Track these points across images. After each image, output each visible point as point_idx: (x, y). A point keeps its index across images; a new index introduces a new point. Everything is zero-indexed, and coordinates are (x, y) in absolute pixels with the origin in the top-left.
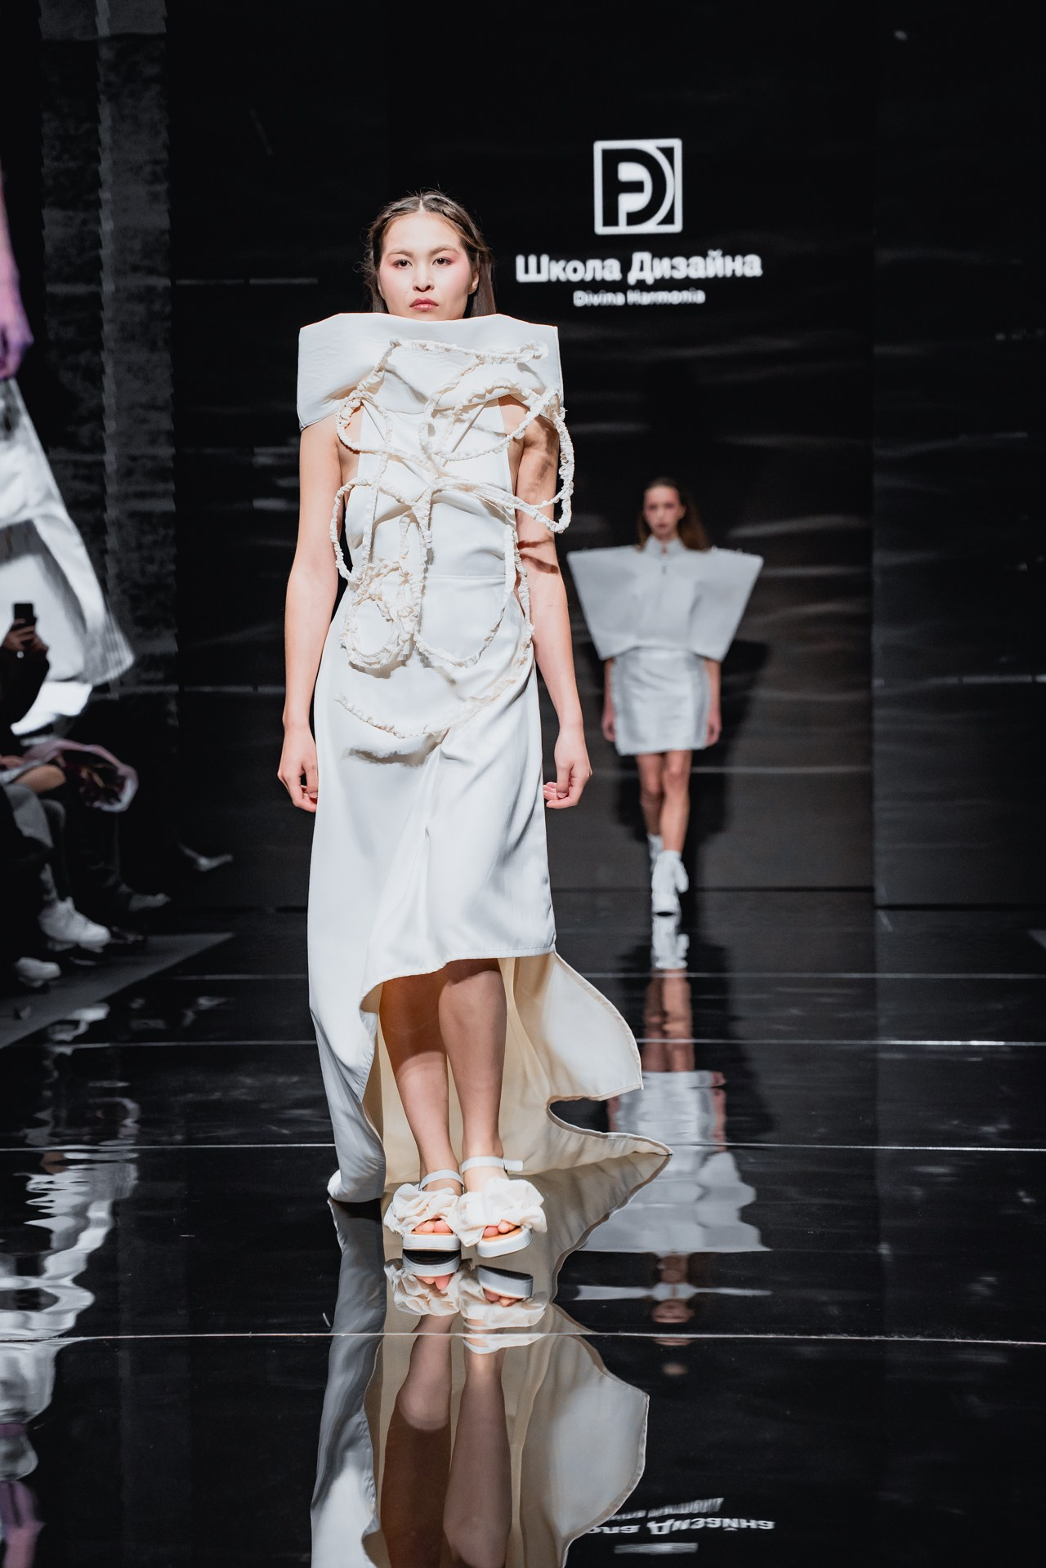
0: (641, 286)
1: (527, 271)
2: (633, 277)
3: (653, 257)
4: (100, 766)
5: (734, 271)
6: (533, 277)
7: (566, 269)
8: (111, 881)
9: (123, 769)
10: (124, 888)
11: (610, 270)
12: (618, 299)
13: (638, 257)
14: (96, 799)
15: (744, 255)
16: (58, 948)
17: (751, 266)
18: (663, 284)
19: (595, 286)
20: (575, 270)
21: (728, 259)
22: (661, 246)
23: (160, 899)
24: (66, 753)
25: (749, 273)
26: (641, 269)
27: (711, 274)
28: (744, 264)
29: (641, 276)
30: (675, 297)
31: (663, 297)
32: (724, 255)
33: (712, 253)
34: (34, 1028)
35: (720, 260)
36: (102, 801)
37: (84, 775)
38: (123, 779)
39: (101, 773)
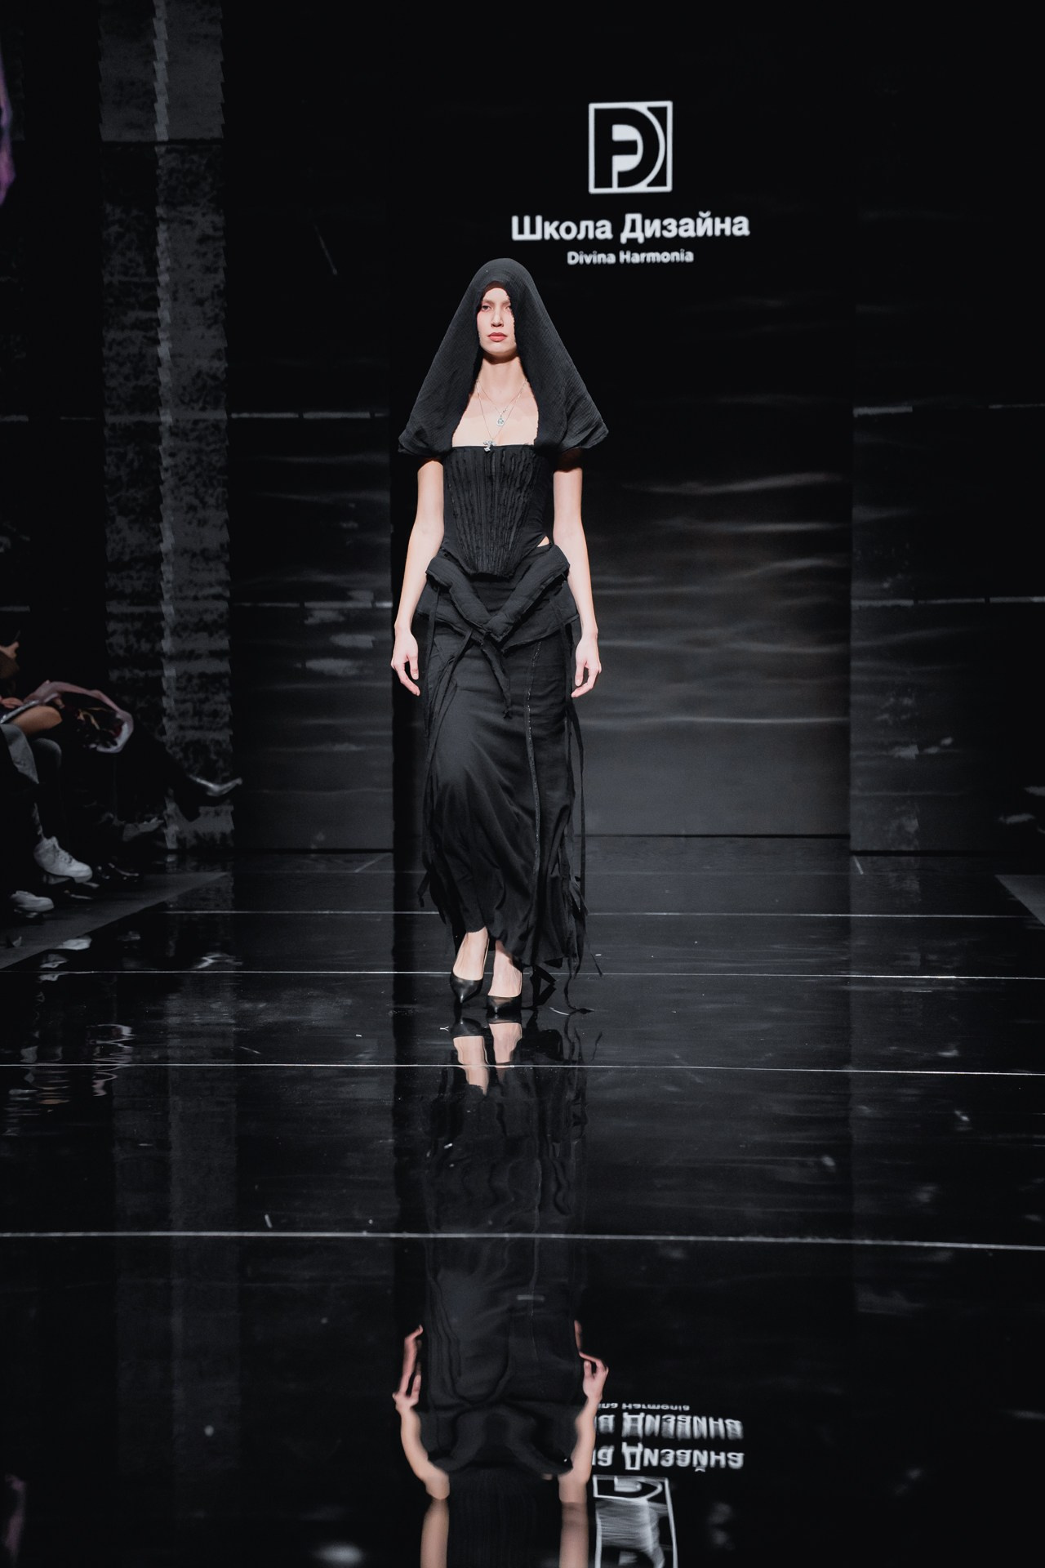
0: (633, 246)
1: (521, 231)
2: (625, 237)
3: (644, 218)
4: (97, 709)
5: (722, 231)
6: (527, 236)
7: (560, 229)
9: (121, 714)
11: (604, 230)
12: (611, 259)
13: (629, 217)
14: (92, 741)
15: (732, 216)
16: (53, 881)
17: (741, 227)
18: (654, 244)
19: (587, 246)
20: (568, 230)
21: (718, 219)
22: (651, 207)
24: (65, 695)
25: (737, 233)
26: (633, 229)
27: (700, 233)
28: (732, 224)
29: (633, 235)
30: (665, 257)
31: (653, 257)
32: (713, 216)
33: (702, 214)
34: (25, 956)
35: (709, 221)
36: (97, 744)
37: (81, 717)
38: (121, 723)
39: (97, 715)
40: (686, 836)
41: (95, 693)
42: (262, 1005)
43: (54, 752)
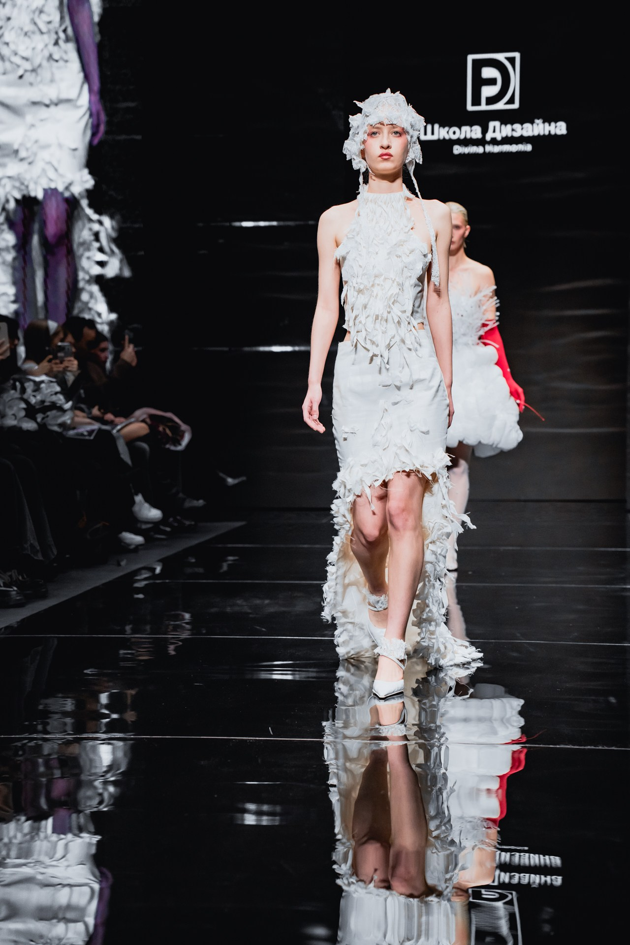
0: (494, 141)
1: (425, 134)
2: (489, 137)
3: (501, 124)
4: (170, 424)
5: (550, 131)
6: (429, 137)
7: (449, 132)
8: (174, 491)
9: (184, 427)
10: (181, 495)
11: (475, 132)
12: (480, 150)
13: (492, 124)
14: (167, 443)
15: (556, 122)
16: (144, 527)
17: (560, 128)
18: (507, 140)
19: (466, 142)
20: (454, 133)
21: (547, 124)
22: (506, 117)
23: (201, 502)
24: (151, 416)
25: (559, 133)
26: (494, 131)
27: (536, 133)
28: (556, 127)
29: (494, 135)
30: (514, 148)
31: (506, 148)
32: (544, 122)
33: (537, 121)
34: (129, 571)
35: (541, 125)
36: (171, 445)
37: (161, 429)
38: (183, 432)
39: (170, 428)
40: (525, 501)
41: (169, 415)
42: (267, 602)
43: (143, 450)
